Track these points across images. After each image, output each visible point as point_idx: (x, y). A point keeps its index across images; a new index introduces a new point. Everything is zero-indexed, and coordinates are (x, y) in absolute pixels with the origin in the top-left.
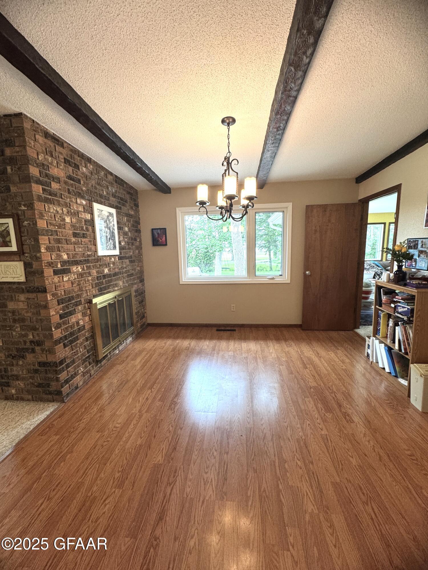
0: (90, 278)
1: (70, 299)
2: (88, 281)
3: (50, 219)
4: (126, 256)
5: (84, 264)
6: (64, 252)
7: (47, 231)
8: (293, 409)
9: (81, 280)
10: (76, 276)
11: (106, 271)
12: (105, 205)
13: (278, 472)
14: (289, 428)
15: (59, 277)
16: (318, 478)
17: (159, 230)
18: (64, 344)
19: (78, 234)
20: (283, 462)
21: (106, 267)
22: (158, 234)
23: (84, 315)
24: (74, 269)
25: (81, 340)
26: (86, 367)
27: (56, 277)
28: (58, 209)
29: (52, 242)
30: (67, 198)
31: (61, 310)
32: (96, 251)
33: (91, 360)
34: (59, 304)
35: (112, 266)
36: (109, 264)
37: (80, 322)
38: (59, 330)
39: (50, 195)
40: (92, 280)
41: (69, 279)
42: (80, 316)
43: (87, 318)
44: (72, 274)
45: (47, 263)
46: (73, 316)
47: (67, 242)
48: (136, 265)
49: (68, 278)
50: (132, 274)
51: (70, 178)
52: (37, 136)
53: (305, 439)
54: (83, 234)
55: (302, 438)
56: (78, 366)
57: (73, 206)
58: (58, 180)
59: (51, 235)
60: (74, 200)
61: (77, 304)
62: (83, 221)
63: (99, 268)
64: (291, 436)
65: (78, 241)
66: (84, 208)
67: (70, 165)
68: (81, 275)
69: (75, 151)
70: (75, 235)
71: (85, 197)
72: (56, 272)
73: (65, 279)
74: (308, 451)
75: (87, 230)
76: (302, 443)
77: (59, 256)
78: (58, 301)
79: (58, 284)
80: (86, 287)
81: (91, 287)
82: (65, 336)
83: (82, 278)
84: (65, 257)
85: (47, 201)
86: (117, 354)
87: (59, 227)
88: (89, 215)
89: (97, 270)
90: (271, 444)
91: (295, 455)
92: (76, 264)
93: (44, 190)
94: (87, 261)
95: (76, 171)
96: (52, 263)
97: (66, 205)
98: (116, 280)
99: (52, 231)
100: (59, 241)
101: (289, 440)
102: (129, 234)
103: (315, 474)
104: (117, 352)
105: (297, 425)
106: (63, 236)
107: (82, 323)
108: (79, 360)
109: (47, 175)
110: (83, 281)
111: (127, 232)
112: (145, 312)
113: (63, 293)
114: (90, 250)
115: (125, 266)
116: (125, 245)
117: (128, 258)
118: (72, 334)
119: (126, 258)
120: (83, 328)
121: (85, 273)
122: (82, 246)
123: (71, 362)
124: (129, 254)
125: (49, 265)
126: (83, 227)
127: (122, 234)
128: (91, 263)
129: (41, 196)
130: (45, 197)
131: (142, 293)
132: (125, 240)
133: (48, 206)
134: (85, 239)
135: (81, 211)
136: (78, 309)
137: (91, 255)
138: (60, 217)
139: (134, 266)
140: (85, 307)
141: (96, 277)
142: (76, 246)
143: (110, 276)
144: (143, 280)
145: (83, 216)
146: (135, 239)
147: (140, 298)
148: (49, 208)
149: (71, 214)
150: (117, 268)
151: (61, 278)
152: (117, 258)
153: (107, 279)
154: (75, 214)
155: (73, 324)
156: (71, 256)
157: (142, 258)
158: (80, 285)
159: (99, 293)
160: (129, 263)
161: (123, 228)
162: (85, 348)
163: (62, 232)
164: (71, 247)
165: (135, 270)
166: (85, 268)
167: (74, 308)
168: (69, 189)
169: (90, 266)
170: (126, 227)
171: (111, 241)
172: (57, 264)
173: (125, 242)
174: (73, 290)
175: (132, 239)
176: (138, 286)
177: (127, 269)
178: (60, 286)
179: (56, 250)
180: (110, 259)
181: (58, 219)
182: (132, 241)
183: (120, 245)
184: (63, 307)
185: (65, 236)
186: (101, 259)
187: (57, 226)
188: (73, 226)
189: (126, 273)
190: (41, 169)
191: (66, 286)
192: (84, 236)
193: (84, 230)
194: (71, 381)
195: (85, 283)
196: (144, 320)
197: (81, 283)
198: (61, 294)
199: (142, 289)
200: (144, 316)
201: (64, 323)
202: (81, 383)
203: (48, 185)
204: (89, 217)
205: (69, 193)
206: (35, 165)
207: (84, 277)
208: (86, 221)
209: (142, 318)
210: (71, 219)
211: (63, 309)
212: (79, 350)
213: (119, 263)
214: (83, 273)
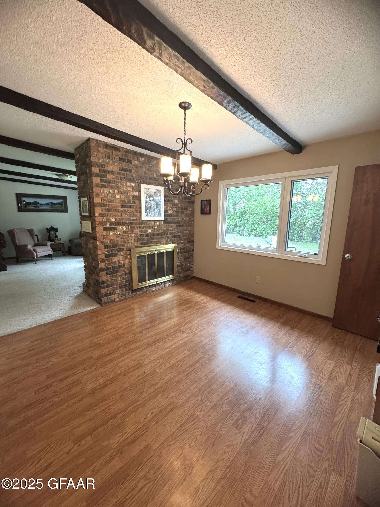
0: (133, 235)
1: (114, 246)
2: (131, 236)
3: (104, 197)
4: (173, 222)
5: (129, 225)
6: (112, 217)
7: (101, 204)
9: (125, 236)
10: (121, 233)
11: (150, 231)
12: (154, 185)
15: (107, 232)
17: (205, 201)
18: (106, 273)
19: (126, 206)
21: (150, 229)
22: (205, 204)
23: (125, 258)
24: (120, 228)
25: (121, 273)
26: (122, 291)
27: (105, 232)
28: (111, 191)
29: (104, 211)
30: (118, 183)
31: (106, 252)
32: (141, 217)
33: (128, 288)
34: (105, 248)
35: (156, 228)
36: (153, 226)
37: (121, 262)
38: (104, 264)
39: (105, 182)
40: (134, 236)
42: (121, 258)
43: (127, 261)
44: (118, 231)
45: (99, 223)
46: (116, 257)
47: (117, 211)
48: (184, 229)
49: (113, 233)
50: (179, 236)
51: (123, 170)
52: (99, 149)
54: (130, 205)
56: (117, 289)
57: (123, 188)
58: (111, 172)
59: (103, 207)
60: (124, 184)
61: (119, 250)
62: (131, 197)
63: (142, 229)
64: (172, 396)
65: (125, 210)
66: (133, 188)
67: (124, 161)
68: (125, 232)
69: (129, 151)
70: (123, 206)
71: (135, 181)
72: (105, 229)
73: (111, 234)
74: (167, 414)
75: (134, 202)
76: (172, 406)
77: (108, 220)
78: (105, 246)
79: (106, 236)
80: (128, 240)
81: (133, 241)
82: (108, 268)
83: (126, 234)
84: (113, 220)
85: (104, 186)
86: (153, 291)
87: (111, 201)
88: (137, 193)
89: (141, 230)
90: (153, 390)
91: (155, 409)
92: (121, 225)
93: (101, 180)
94: (132, 224)
95: (129, 165)
96: (102, 223)
97: (117, 187)
98: (161, 238)
99: (104, 204)
100: (109, 210)
101: (167, 397)
102: (179, 205)
104: (154, 289)
105: (188, 394)
106: (112, 207)
107: (122, 263)
108: (118, 285)
109: (104, 171)
110: (126, 236)
111: (176, 203)
112: (192, 267)
113: (109, 242)
114: (136, 216)
115: (171, 229)
116: (172, 213)
117: (175, 223)
118: (114, 268)
119: (173, 223)
120: (123, 266)
121: (129, 231)
122: (128, 213)
123: (110, 285)
124: (176, 220)
125: (101, 225)
126: (131, 201)
127: (169, 205)
128: (135, 225)
129: (98, 184)
130: (101, 184)
131: (189, 251)
132: (174, 209)
133: (103, 190)
134: (131, 209)
135: (130, 191)
136: (120, 254)
137: (136, 220)
138: (112, 195)
139: (181, 229)
140: (126, 253)
141: (139, 234)
142: (123, 213)
143: (153, 235)
144: (193, 241)
145: (131, 193)
146: (186, 209)
147: (186, 255)
148: (104, 190)
149: (121, 193)
150: (162, 230)
151: (109, 233)
152: (162, 223)
153: (150, 237)
154: (124, 193)
155: (115, 262)
156: (118, 220)
157: (194, 223)
158: (123, 238)
159: (140, 245)
160: (176, 227)
161: (172, 200)
162: (123, 279)
163: (112, 204)
164: (119, 214)
165: (182, 232)
166: (130, 228)
167: (117, 252)
168: (121, 177)
169: (134, 227)
170: (176, 199)
171: (156, 210)
172: (106, 224)
173: (173, 211)
174: (117, 241)
175: (182, 208)
176: (185, 245)
177: (173, 231)
178: (107, 237)
179: (106, 216)
180: (155, 223)
181: (110, 197)
182: (182, 210)
183: (166, 213)
184: (108, 250)
185: (114, 207)
186: (145, 223)
187: (108, 201)
188: (122, 201)
189: (172, 234)
190: (100, 168)
191: (112, 238)
192: (131, 207)
193: (131, 203)
194: (109, 296)
195: (128, 237)
196: (188, 273)
197: (125, 237)
198: (107, 242)
199: (190, 248)
200: (189, 270)
201: (107, 260)
202: (117, 300)
203: (104, 176)
204: (136, 194)
205: (121, 179)
206: (96, 166)
207: (128, 234)
208: (134, 197)
209: (187, 271)
210: (121, 196)
211: (108, 251)
212: (118, 279)
213: (165, 226)
214: (127, 231)
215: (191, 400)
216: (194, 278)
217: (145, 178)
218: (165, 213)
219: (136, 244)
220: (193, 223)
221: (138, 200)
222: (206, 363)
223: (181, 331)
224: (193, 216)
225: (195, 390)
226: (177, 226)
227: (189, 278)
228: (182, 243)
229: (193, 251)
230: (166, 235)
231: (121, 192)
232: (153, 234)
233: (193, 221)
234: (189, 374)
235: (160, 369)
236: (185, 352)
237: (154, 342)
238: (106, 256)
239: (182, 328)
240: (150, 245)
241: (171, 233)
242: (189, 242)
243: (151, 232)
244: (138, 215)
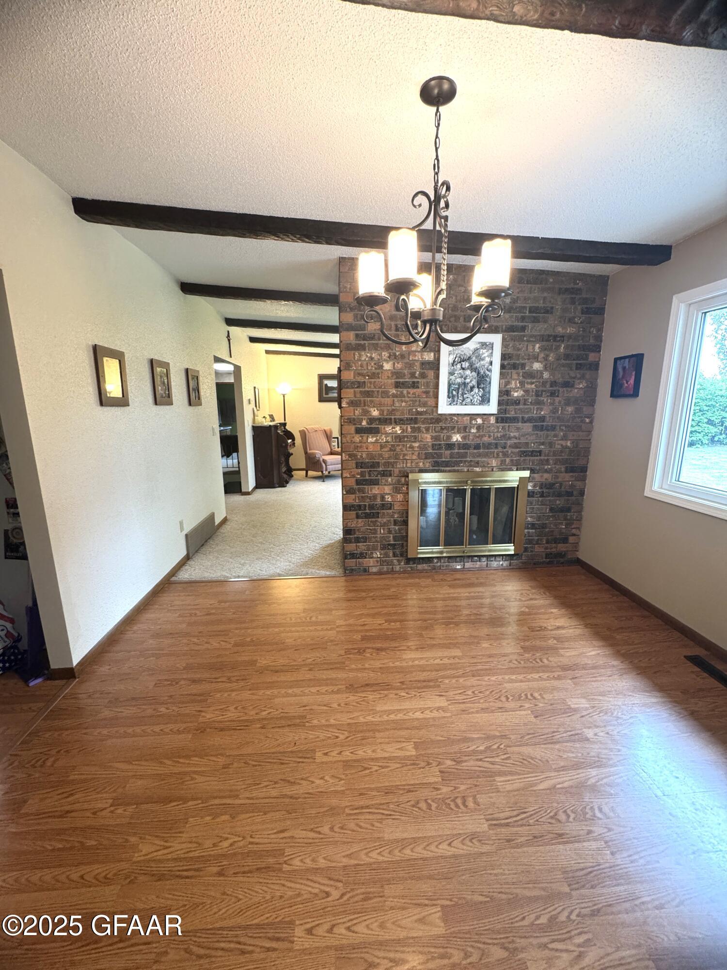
0: (416, 445)
1: (375, 465)
2: (412, 447)
3: (360, 368)
4: (523, 418)
5: (409, 424)
6: (374, 407)
7: (353, 383)
8: (381, 858)
9: (398, 445)
10: (389, 439)
11: (457, 438)
13: (217, 801)
14: (312, 835)
15: (361, 436)
16: (187, 877)
17: (627, 360)
18: (357, 513)
19: (403, 383)
20: (234, 812)
21: (459, 432)
22: (624, 368)
23: (397, 490)
24: (389, 429)
25: (385, 520)
26: (386, 555)
27: (358, 435)
28: (373, 355)
29: (358, 395)
31: (358, 474)
32: (437, 406)
33: (398, 552)
34: (357, 468)
35: (474, 431)
36: (466, 428)
37: (387, 497)
38: (353, 496)
39: (364, 340)
40: (419, 447)
41: (377, 440)
42: (387, 489)
43: (400, 497)
44: (383, 436)
45: (348, 419)
46: (377, 487)
47: (385, 394)
48: (555, 436)
49: (375, 439)
50: (540, 452)
53: (280, 870)
54: (414, 382)
55: (285, 862)
56: (375, 549)
58: (378, 318)
59: (357, 388)
61: (385, 474)
62: (417, 364)
63: (439, 432)
64: (293, 837)
65: (402, 392)
68: (399, 438)
70: (397, 385)
72: (359, 431)
73: (370, 440)
74: (250, 872)
75: (423, 376)
76: (271, 860)
77: (366, 412)
78: (357, 464)
79: (359, 445)
80: (404, 455)
81: (414, 457)
82: (360, 506)
83: (400, 442)
84: (375, 413)
85: (360, 348)
86: (456, 570)
87: (373, 376)
88: (432, 354)
89: (434, 435)
90: (274, 793)
91: (244, 838)
92: (391, 424)
93: (357, 336)
94: (415, 421)
96: (354, 419)
97: (388, 347)
98: (486, 455)
99: (359, 383)
100: (368, 394)
101: (282, 831)
102: (546, 375)
103: (197, 873)
104: (458, 567)
105: (324, 858)
106: (375, 387)
107: (389, 500)
108: (377, 541)
110: (400, 447)
111: (537, 371)
112: (574, 535)
113: (364, 456)
114: (425, 405)
115: (517, 434)
116: (523, 396)
117: (530, 420)
118: (371, 507)
119: (524, 421)
120: (390, 506)
121: (407, 437)
122: (407, 399)
123: (363, 538)
124: (535, 414)
125: (350, 422)
126: (415, 372)
127: (515, 376)
128: (423, 423)
129: (350, 344)
130: (356, 344)
131: (569, 494)
132: (528, 386)
133: (359, 354)
134: (415, 390)
135: (416, 351)
136: (387, 481)
137: (426, 412)
138: (375, 364)
139: (547, 436)
140: (399, 482)
141: (430, 444)
142: (396, 400)
143: (465, 446)
144: (584, 469)
145: (418, 357)
146: (567, 385)
147: (558, 502)
148: (360, 356)
149: (395, 358)
150: (490, 437)
151: (365, 438)
152: (492, 420)
153: (456, 451)
154: (402, 356)
155: (375, 497)
156: (385, 413)
157: (591, 422)
158: (395, 450)
159: (431, 468)
160: (530, 430)
161: (523, 366)
162: (390, 532)
163: (375, 382)
164: (388, 401)
165: (551, 445)
166: (409, 430)
167: (379, 477)
168: (396, 326)
169: (419, 428)
170: (538, 361)
171: (476, 390)
172: (361, 421)
173: (527, 391)
174: (381, 455)
175: (554, 383)
176: (557, 477)
177: (523, 440)
178: (361, 447)
179: (362, 405)
180: (471, 421)
181: (372, 367)
182: (555, 388)
183: (505, 397)
184: (362, 471)
185: (379, 388)
186: (446, 419)
187: (368, 376)
188: (396, 374)
189: (517, 448)
190: (356, 312)
191: (371, 448)
192: (414, 385)
193: (416, 378)
194: (359, 558)
195: (404, 449)
196: (561, 547)
197: (398, 449)
198: (361, 456)
199: (572, 486)
200: (565, 540)
201: (359, 490)
202: (374, 570)
203: (363, 328)
204: (429, 357)
205: (397, 330)
206: (348, 310)
207: (404, 442)
208: (424, 364)
209: (556, 541)
210: (394, 364)
211: (362, 474)
212: (379, 530)
213: (498, 428)
214: (404, 437)
215: (315, 879)
216: (579, 562)
217: (452, 319)
218: (499, 396)
219: (421, 464)
220: (587, 420)
221: (431, 369)
222: (429, 807)
223: (439, 686)
224: (592, 402)
225: (344, 860)
226: (535, 428)
227: (562, 560)
228: (546, 471)
229: (582, 493)
230: (500, 449)
231: (395, 357)
232: (464, 445)
233: (591, 416)
234: (367, 807)
235: (326, 754)
236: (404, 744)
237: (367, 685)
238: (358, 482)
239: (447, 681)
240: (456, 468)
241: (516, 446)
242: (571, 470)
243: (460, 439)
244: (431, 402)
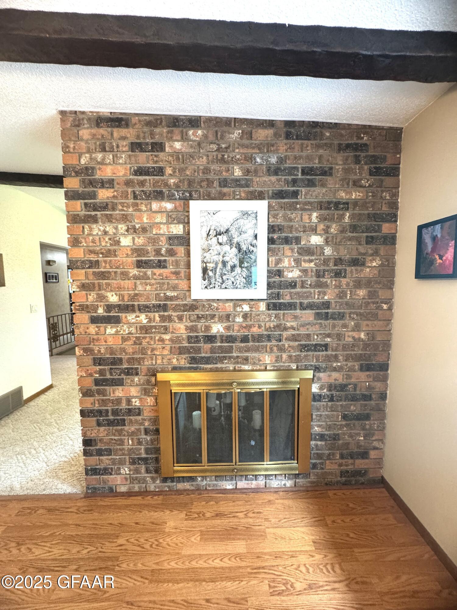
0: (167, 337)
1: (117, 361)
2: (162, 340)
3: (91, 244)
4: (301, 304)
5: (157, 312)
6: (112, 291)
7: (83, 262)
9: (145, 338)
10: (133, 330)
11: (217, 328)
12: (234, 199)
15: (97, 327)
18: (98, 420)
19: (146, 262)
21: (220, 322)
23: (146, 392)
24: (131, 317)
25: (133, 429)
26: (137, 471)
27: (94, 326)
28: (107, 229)
29: (91, 277)
30: (128, 207)
31: (96, 373)
32: (190, 290)
33: (151, 467)
34: (95, 364)
35: (239, 319)
36: (228, 316)
37: (134, 400)
38: (92, 399)
39: (95, 210)
40: (171, 340)
41: (117, 332)
42: (134, 391)
43: (150, 401)
44: (125, 326)
45: (80, 306)
46: (120, 388)
47: (125, 275)
48: (345, 326)
49: (114, 330)
50: (326, 346)
51: (140, 172)
52: (81, 133)
54: (159, 261)
56: (122, 462)
57: (141, 218)
58: (109, 183)
59: (89, 268)
60: (144, 208)
61: (129, 372)
62: (163, 239)
65: (145, 273)
66: (169, 216)
67: (142, 150)
68: (145, 329)
69: (156, 120)
70: (139, 264)
71: (174, 195)
72: (94, 320)
73: (109, 331)
75: (171, 252)
77: (101, 298)
78: (94, 360)
79: (95, 337)
80: (153, 350)
81: (166, 352)
82: (100, 411)
83: (146, 333)
84: (113, 299)
85: (90, 220)
87: (109, 253)
88: (181, 226)
89: (189, 324)
92: (133, 311)
94: (165, 308)
95: (156, 156)
96: (87, 306)
97: (125, 218)
98: (257, 350)
99: (91, 261)
100: (103, 275)
102: (328, 251)
104: (231, 487)
106: (111, 268)
107: (137, 404)
108: (123, 454)
109: (92, 183)
110: (148, 340)
111: (317, 246)
112: (375, 448)
113: (103, 351)
114: (174, 288)
115: (294, 324)
116: (300, 277)
117: (310, 306)
118: (115, 412)
119: (303, 307)
120: (139, 412)
121: (155, 327)
122: (153, 281)
123: (106, 450)
124: (316, 299)
125: (83, 310)
126: (161, 249)
127: (288, 253)
128: (175, 310)
129: (78, 215)
130: (85, 216)
131: (367, 397)
132: (305, 265)
133: (90, 227)
134: (162, 271)
135: (161, 223)
136: (133, 381)
137: (176, 298)
138: (110, 239)
139: (334, 326)
140: (148, 382)
141: (184, 336)
142: (138, 282)
143: (231, 339)
144: (384, 367)
145: (164, 229)
146: (356, 262)
147: (352, 408)
148: (91, 229)
149: (135, 232)
150: (260, 327)
151: (102, 329)
152: (262, 306)
153: (219, 344)
154: (144, 230)
155: (118, 401)
156: (126, 298)
157: (390, 309)
158: (140, 344)
159: (188, 365)
160: (311, 319)
161: (298, 240)
162: (140, 443)
163: (110, 261)
164: (128, 283)
165: (339, 337)
166: (158, 319)
167: (123, 376)
168: (134, 193)
169: (170, 317)
170: (316, 234)
171: (238, 270)
172: (96, 308)
173: (305, 271)
174: (123, 350)
175: (338, 261)
176: (349, 377)
177: (303, 331)
178: (98, 340)
179: (97, 288)
180: (235, 306)
181: (106, 243)
182: (340, 267)
183: (277, 279)
184: (100, 370)
185: (117, 268)
186: (204, 306)
187: (102, 253)
188: (138, 251)
189: (296, 340)
190: (83, 176)
191: (111, 341)
192: (161, 265)
193: (162, 255)
194: (102, 474)
195: (152, 343)
196: (360, 464)
197: (144, 343)
198: (99, 351)
199: (370, 388)
200: (364, 455)
201: (99, 392)
202: (123, 489)
203: (93, 196)
204: (178, 229)
205: (135, 197)
206: (73, 174)
207: (152, 333)
208: (171, 239)
209: (352, 456)
210: (133, 239)
211: (101, 372)
212: (126, 441)
213: (270, 316)
214: (151, 327)
217: (204, 184)
218: (268, 277)
219: (174, 361)
220: (385, 307)
221: (182, 245)
224: (390, 284)
226: (318, 316)
227: (362, 479)
228: (335, 369)
229: (383, 396)
230: (274, 343)
231: (135, 230)
232: (227, 337)
233: (389, 301)
238: (97, 382)
240: (219, 366)
241: (294, 338)
242: (367, 368)
243: (222, 330)
244: (183, 284)
